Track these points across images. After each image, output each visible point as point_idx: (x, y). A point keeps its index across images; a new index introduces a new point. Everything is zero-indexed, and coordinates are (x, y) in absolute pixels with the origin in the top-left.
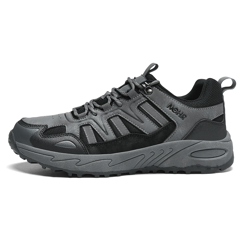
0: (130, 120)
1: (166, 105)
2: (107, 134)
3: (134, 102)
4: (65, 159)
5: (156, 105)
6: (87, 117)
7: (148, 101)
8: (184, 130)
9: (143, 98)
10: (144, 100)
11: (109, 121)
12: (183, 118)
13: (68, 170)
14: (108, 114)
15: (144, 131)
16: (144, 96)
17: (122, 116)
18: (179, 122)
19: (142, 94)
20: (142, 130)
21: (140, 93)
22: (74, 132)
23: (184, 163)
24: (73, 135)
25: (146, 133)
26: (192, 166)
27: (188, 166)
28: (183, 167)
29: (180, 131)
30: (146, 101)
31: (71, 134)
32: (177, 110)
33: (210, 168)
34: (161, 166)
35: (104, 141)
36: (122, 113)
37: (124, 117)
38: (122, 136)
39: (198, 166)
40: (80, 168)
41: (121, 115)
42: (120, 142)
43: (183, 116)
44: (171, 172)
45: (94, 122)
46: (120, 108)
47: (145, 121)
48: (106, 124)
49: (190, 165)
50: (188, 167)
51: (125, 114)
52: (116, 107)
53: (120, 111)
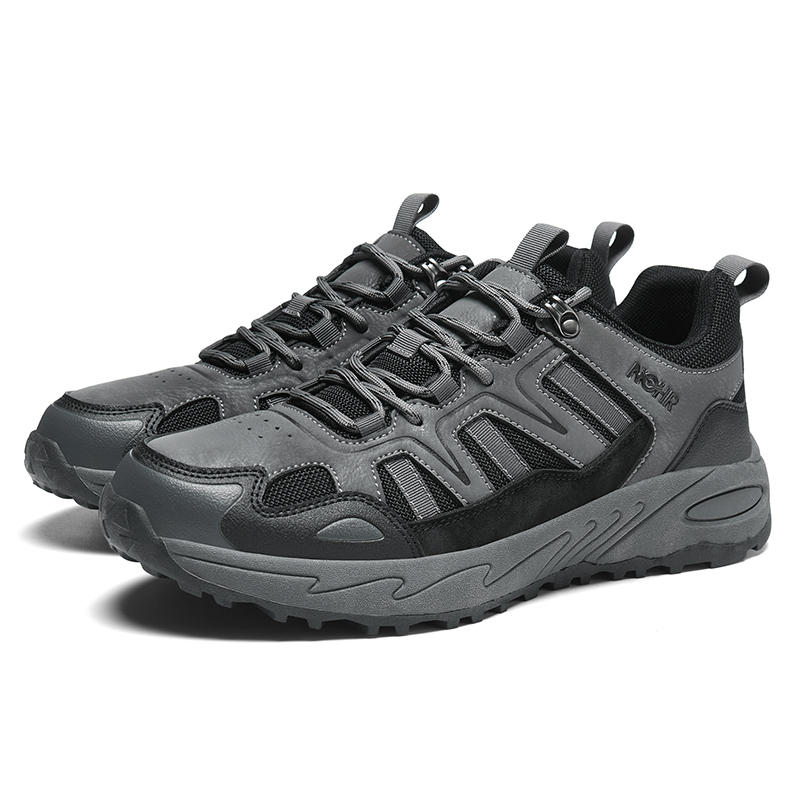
0: (527, 426)
1: (626, 369)
2: (467, 481)
3: (530, 364)
4: (355, 582)
5: (598, 370)
6: (392, 431)
7: (572, 360)
8: (672, 442)
9: (556, 350)
10: (560, 358)
11: (463, 436)
12: (669, 404)
13: (366, 616)
14: (457, 415)
15: (571, 459)
16: (557, 344)
17: (501, 416)
18: (660, 419)
19: (548, 337)
20: (566, 455)
21: (541, 333)
22: (362, 485)
23: (668, 543)
24: (364, 496)
25: (576, 463)
26: (688, 548)
27: (678, 549)
28: (663, 555)
29: (664, 446)
30: (565, 360)
31: (356, 494)
32: (656, 380)
33: (733, 548)
34: (606, 560)
35: (460, 505)
36: (499, 404)
37: (507, 420)
38: (509, 481)
39: (704, 546)
40: (407, 607)
41: (495, 413)
42: (507, 503)
43: (670, 400)
44: (632, 574)
45: (419, 448)
46: (488, 389)
47: (569, 427)
48: (457, 447)
49: (681, 547)
50: (678, 551)
51: (508, 407)
52: (475, 389)
53: (492, 399)
